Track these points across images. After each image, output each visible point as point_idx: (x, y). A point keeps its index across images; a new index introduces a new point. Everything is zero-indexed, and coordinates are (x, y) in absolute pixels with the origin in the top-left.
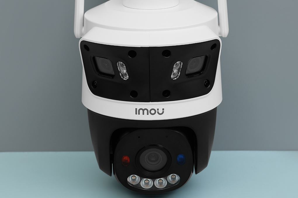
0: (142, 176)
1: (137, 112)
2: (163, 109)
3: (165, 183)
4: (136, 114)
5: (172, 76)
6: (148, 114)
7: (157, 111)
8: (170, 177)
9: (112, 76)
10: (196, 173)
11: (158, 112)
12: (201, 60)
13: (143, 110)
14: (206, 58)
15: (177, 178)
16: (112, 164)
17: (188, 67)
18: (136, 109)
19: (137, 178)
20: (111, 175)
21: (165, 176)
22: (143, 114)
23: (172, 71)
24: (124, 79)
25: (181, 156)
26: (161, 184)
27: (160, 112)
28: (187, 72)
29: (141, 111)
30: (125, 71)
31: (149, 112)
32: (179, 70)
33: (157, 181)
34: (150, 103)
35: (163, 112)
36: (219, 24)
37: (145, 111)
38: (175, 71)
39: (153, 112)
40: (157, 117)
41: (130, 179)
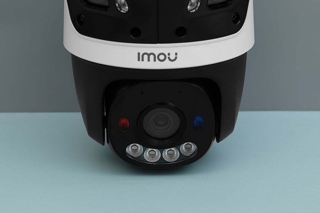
0: (146, 145)
1: (140, 57)
2: (176, 54)
4: (139, 60)
5: (189, 7)
6: (155, 61)
7: (167, 56)
8: (183, 147)
9: (105, 8)
10: (218, 141)
11: (169, 58)
13: (149, 55)
15: (194, 147)
16: (106, 129)
18: (139, 54)
19: (140, 147)
20: (104, 144)
21: (177, 145)
22: (149, 60)
24: (122, 11)
25: (199, 119)
26: (171, 155)
27: (173, 57)
28: (210, 3)
29: (146, 57)
31: (157, 58)
33: (166, 152)
34: (158, 44)
35: (176, 58)
37: (152, 57)
39: (162, 57)
40: (167, 65)
41: (129, 150)
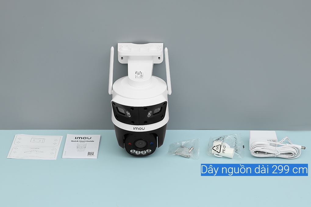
0: (136, 150)
1: (134, 129)
3: (145, 152)
5: (148, 116)
8: (147, 150)
9: (124, 114)
10: (158, 147)
12: (159, 109)
14: (162, 107)
15: (150, 151)
16: (124, 144)
17: (154, 111)
19: (135, 151)
20: (123, 148)
23: (148, 114)
24: (129, 117)
25: (151, 143)
26: (144, 153)
27: (143, 129)
28: (154, 113)
29: (136, 128)
30: (129, 114)
32: (150, 113)
33: (142, 152)
34: (139, 125)
36: (167, 90)
37: (137, 129)
38: (149, 114)
39: (140, 129)
40: (142, 131)
41: (131, 151)
